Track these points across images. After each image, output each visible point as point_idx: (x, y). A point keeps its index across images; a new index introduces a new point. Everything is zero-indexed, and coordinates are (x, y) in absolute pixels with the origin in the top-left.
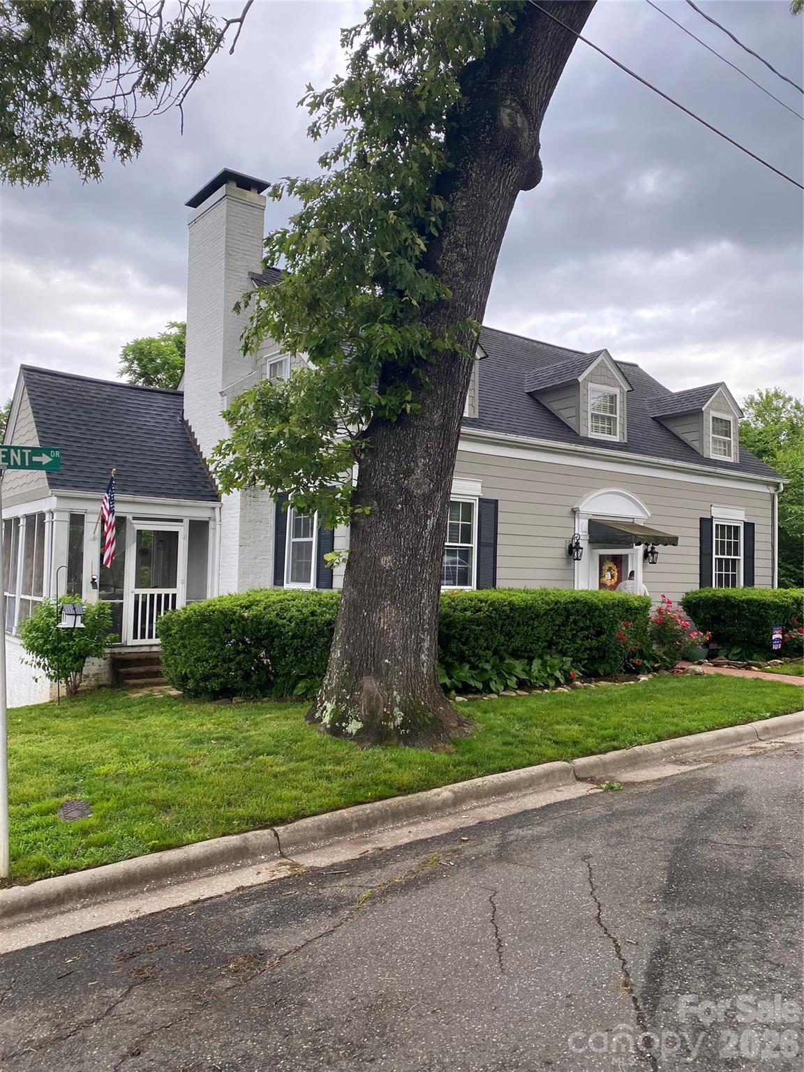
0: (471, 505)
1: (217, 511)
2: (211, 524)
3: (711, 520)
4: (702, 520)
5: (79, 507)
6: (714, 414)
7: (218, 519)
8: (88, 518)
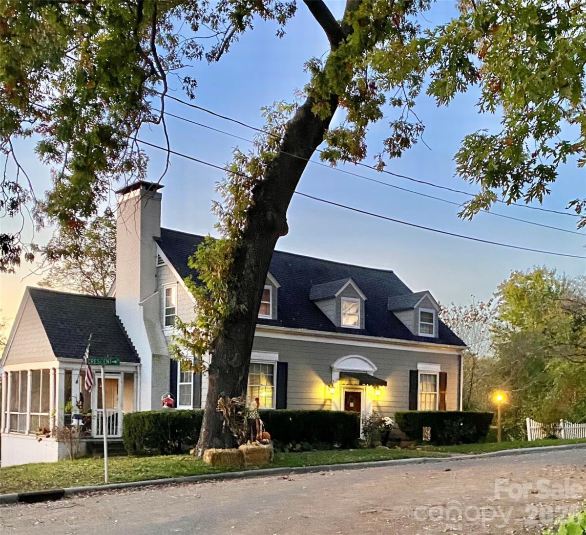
0: (273, 366)
1: (138, 368)
2: (135, 375)
3: (417, 371)
4: (411, 372)
5: (69, 367)
6: (421, 310)
7: (139, 372)
8: (74, 372)
